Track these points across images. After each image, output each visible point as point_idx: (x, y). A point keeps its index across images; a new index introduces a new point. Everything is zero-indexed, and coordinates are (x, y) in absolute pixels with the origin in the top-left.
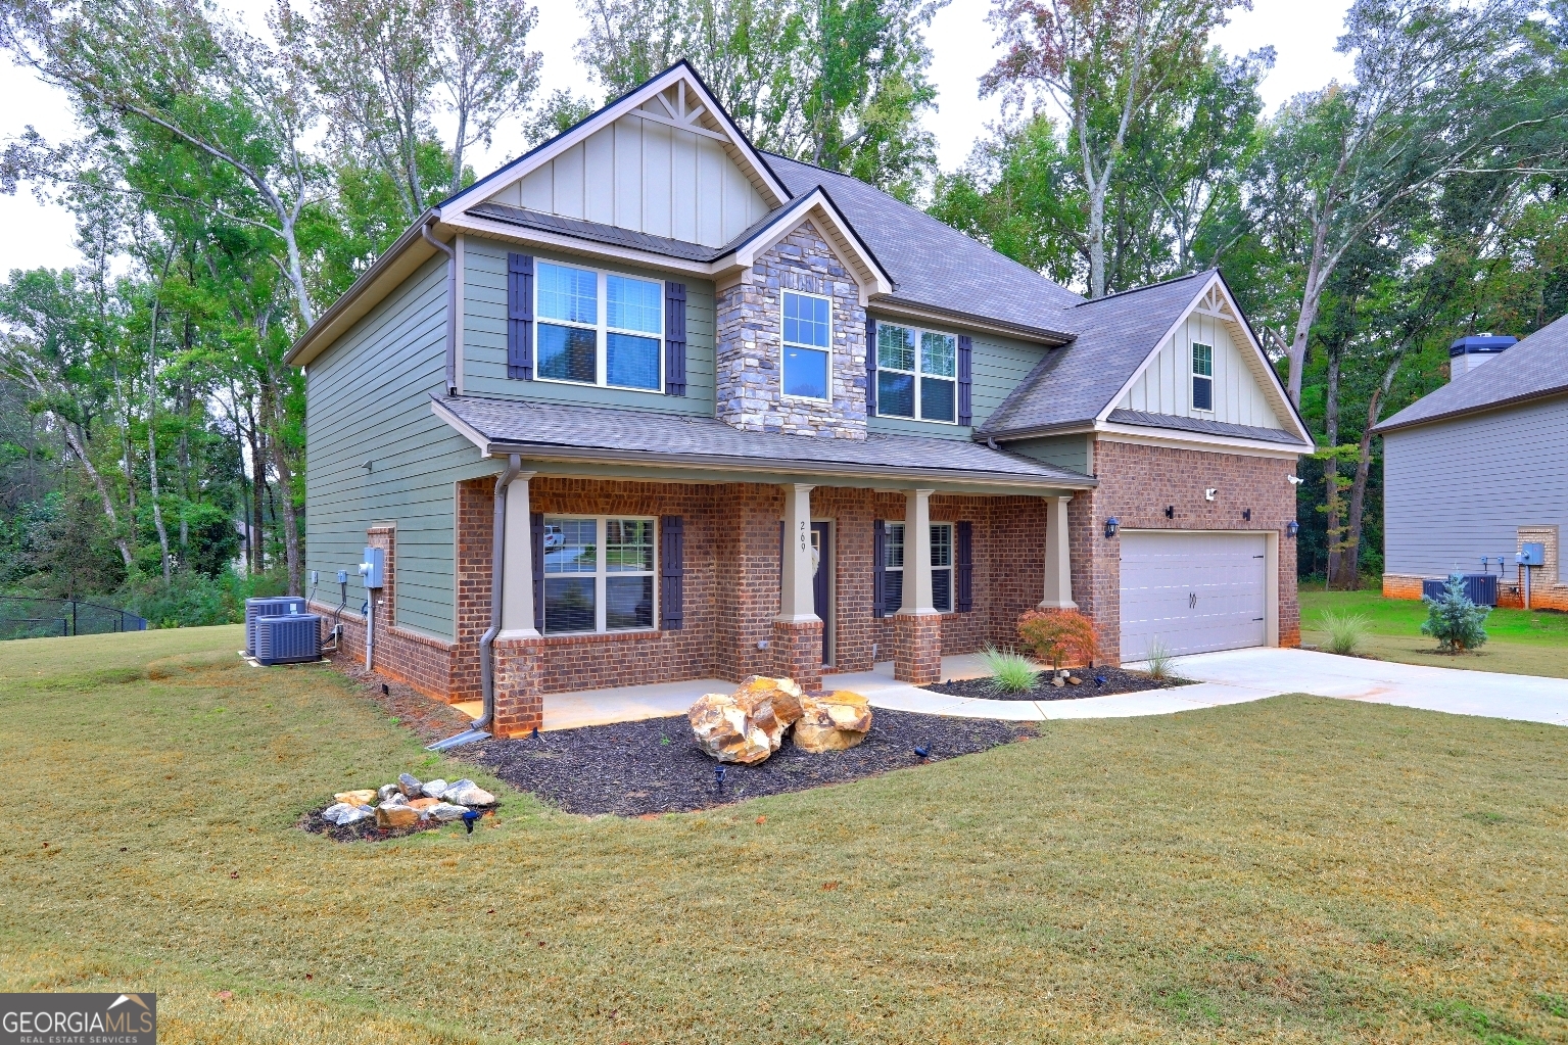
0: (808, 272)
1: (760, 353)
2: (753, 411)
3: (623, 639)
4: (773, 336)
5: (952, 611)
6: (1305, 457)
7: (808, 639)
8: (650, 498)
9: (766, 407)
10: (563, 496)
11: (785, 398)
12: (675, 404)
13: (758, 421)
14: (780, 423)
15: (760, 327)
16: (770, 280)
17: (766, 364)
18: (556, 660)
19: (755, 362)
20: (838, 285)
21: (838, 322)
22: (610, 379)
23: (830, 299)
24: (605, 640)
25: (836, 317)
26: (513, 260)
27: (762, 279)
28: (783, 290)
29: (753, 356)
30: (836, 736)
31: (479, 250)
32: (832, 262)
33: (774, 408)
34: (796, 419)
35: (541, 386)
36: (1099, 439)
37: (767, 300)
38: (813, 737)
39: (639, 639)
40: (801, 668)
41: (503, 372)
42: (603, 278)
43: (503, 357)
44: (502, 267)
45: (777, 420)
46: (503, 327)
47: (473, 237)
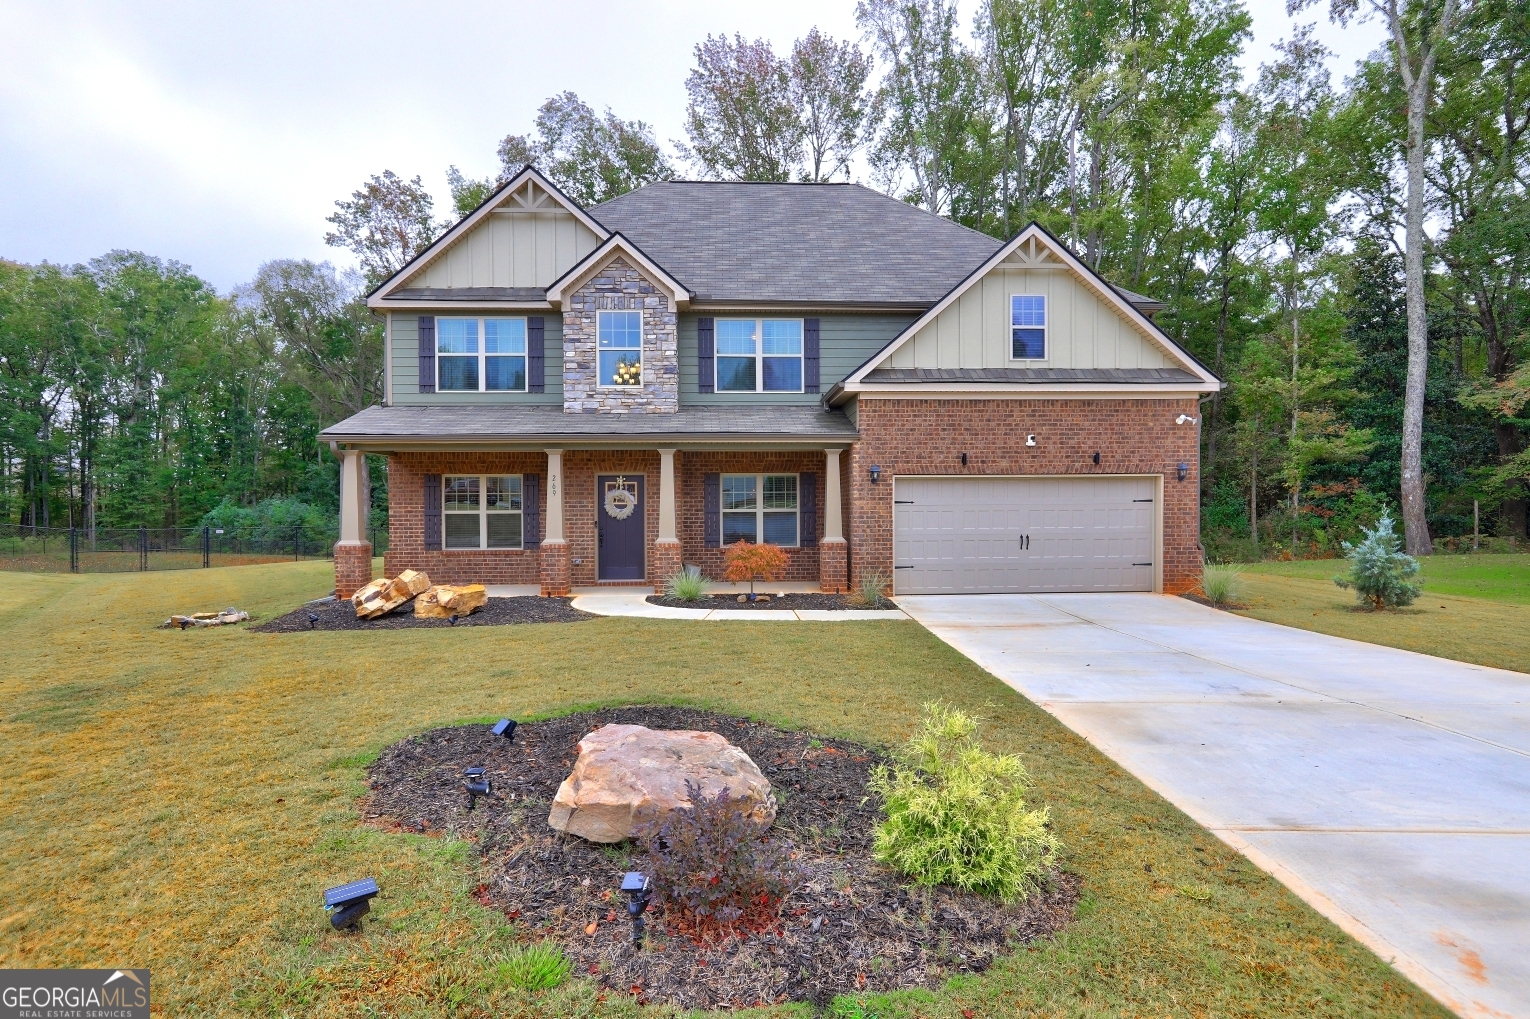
0: (621, 294)
1: (580, 359)
2: (575, 400)
3: (495, 554)
4: (590, 345)
5: (798, 545)
6: (1203, 395)
7: (553, 556)
8: (515, 462)
9: (584, 395)
10: (453, 463)
11: (599, 387)
12: (536, 398)
13: (577, 406)
14: (596, 406)
15: (579, 341)
16: (587, 306)
17: (582, 366)
18: (450, 565)
19: (574, 365)
20: (648, 300)
21: (647, 327)
22: (488, 386)
23: (642, 312)
24: (483, 553)
25: (646, 324)
26: (422, 320)
27: (580, 306)
28: (598, 312)
29: (572, 362)
30: (439, 609)
31: (400, 317)
32: (643, 284)
33: (591, 396)
34: (610, 402)
35: (441, 395)
36: (862, 397)
37: (584, 320)
38: (422, 607)
39: (507, 554)
40: (548, 575)
41: (417, 389)
42: (481, 323)
43: (416, 380)
44: (415, 325)
45: (594, 404)
46: (416, 362)
47: (394, 311)
